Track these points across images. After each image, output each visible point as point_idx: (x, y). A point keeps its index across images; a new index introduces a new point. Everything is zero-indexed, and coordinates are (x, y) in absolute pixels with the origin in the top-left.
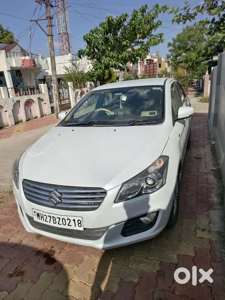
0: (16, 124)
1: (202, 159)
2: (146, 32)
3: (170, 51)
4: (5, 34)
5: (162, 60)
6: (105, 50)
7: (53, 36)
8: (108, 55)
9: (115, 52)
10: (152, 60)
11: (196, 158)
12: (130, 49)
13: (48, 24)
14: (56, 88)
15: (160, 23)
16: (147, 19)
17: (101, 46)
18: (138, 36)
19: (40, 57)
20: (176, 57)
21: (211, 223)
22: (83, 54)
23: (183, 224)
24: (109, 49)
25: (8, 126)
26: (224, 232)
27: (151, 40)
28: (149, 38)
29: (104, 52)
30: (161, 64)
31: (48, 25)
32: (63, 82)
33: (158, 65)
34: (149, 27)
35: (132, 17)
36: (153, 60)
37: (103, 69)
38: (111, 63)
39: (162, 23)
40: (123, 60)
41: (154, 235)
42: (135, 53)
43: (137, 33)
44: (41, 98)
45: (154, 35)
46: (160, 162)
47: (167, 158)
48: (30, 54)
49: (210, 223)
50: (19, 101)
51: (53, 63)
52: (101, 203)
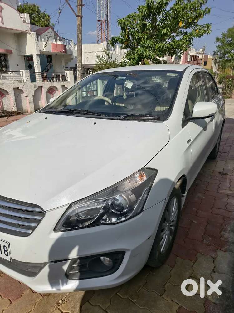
0: (35, 111)
1: (228, 176)
2: (190, 20)
3: (218, 47)
4: (42, 17)
5: (209, 57)
6: (141, 38)
7: (82, 18)
8: (143, 44)
9: (152, 40)
10: (197, 56)
11: (220, 173)
12: (170, 40)
13: (78, 2)
14: (79, 77)
15: (208, 11)
16: (194, 4)
17: (137, 34)
18: (181, 24)
19: (72, 43)
20: (225, 54)
21: (215, 272)
22: (116, 41)
23: (174, 266)
24: (146, 37)
25: (28, 112)
26: (230, 290)
27: (196, 30)
28: (193, 28)
29: (139, 40)
30: (206, 62)
31: (79, 4)
32: (91, 71)
33: (203, 63)
34: (194, 15)
35: (176, 2)
36: (199, 57)
37: (136, 60)
38: (145, 53)
39: (211, 10)
40: (160, 51)
41: (117, 284)
42: (174, 44)
43: (179, 20)
44: (65, 86)
45: (199, 25)
46: (141, 176)
47: (155, 172)
48: (62, 38)
49: (213, 271)
50: (42, 87)
51: (79, 47)
52: (36, 227)
